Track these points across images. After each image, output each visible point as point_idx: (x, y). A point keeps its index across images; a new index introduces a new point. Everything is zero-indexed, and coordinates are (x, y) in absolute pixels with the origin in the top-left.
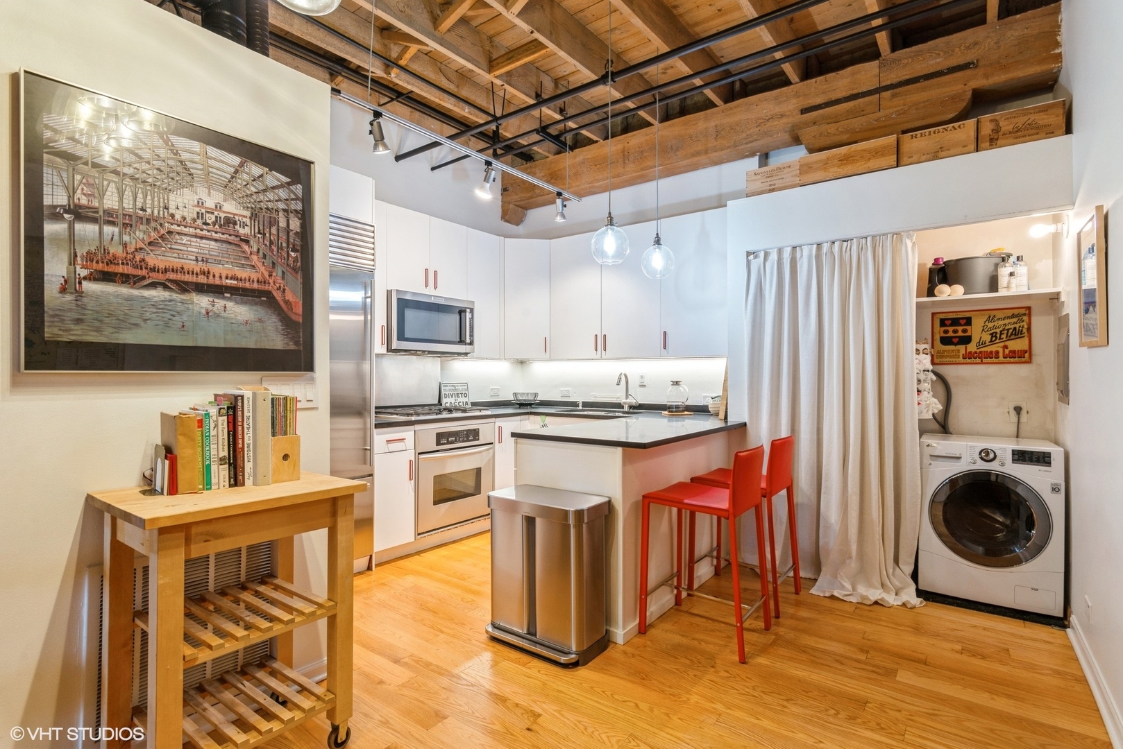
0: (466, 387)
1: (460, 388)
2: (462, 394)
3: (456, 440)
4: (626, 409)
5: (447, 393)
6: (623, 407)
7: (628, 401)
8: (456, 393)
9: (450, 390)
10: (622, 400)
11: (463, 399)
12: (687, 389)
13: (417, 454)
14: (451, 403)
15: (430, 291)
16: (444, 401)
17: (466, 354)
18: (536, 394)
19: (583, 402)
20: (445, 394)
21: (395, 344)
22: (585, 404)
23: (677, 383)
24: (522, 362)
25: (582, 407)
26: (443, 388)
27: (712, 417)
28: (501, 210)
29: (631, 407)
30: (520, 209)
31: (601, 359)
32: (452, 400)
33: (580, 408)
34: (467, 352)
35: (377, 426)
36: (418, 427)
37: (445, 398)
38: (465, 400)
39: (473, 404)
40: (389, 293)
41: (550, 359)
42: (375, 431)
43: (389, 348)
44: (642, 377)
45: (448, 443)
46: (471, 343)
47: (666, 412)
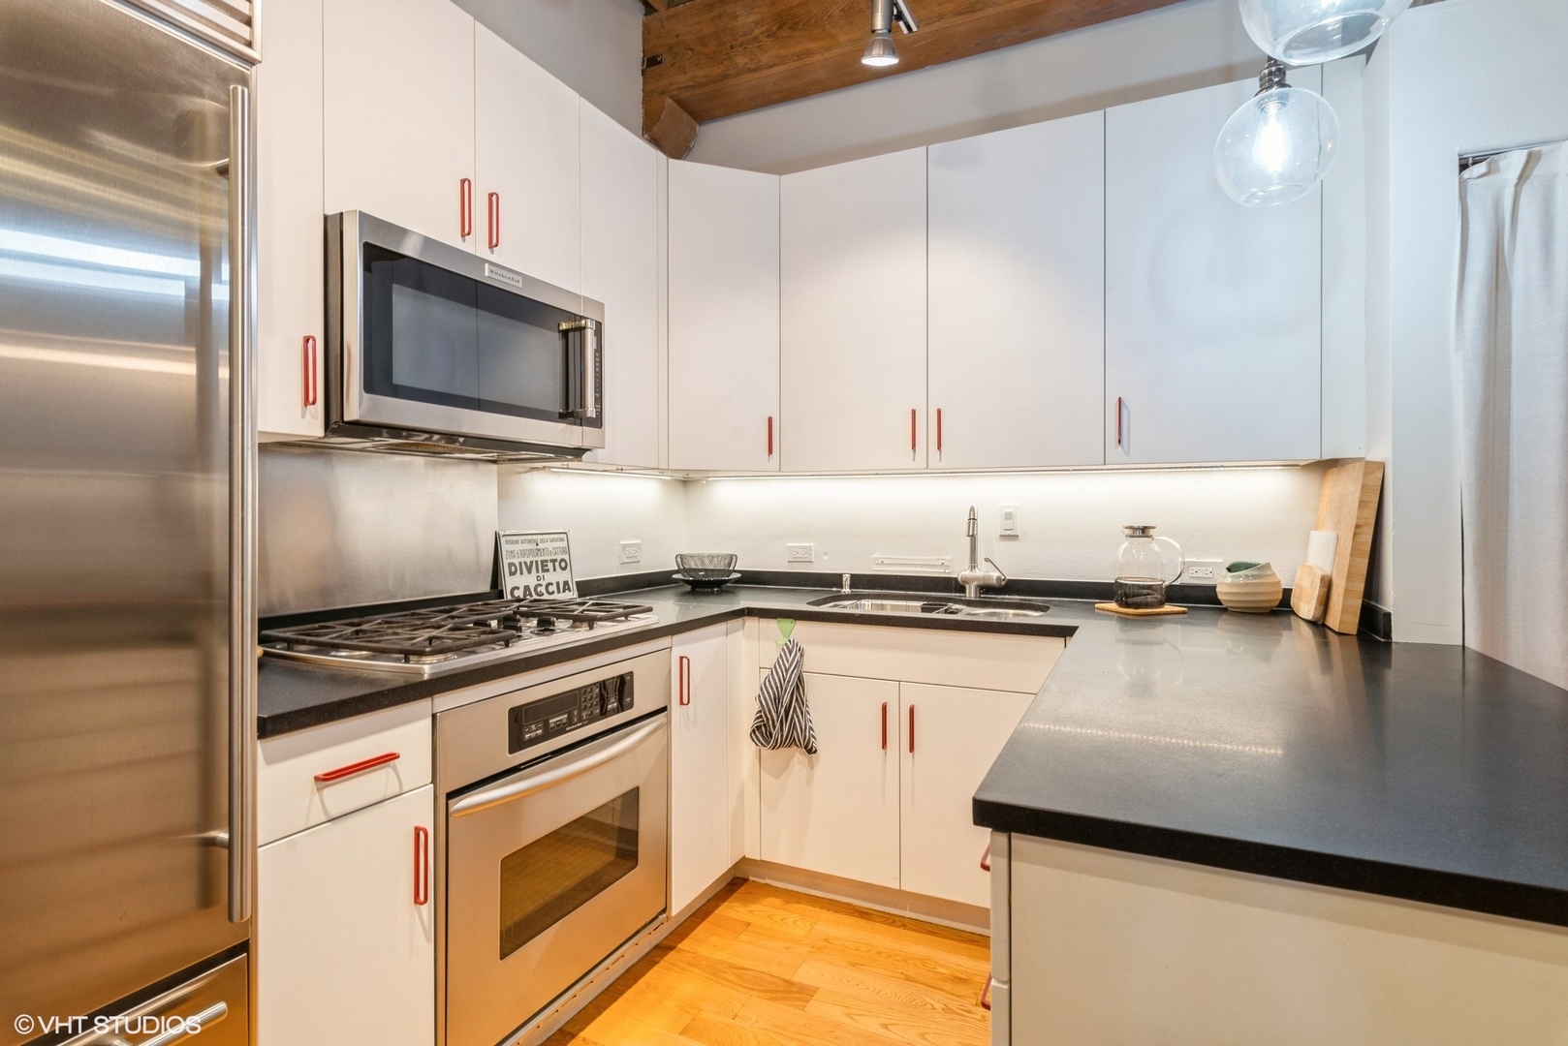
0: (564, 544)
1: (550, 546)
2: (554, 561)
3: (570, 722)
4: (971, 593)
5: (516, 561)
6: (962, 589)
7: (978, 573)
8: (539, 559)
9: (523, 553)
10: (960, 571)
11: (556, 576)
12: (1178, 546)
13: (442, 800)
14: (527, 588)
15: (476, 245)
16: (509, 582)
17: (578, 453)
18: (732, 558)
19: (853, 577)
20: (510, 565)
21: (357, 405)
22: (858, 581)
23: (1144, 531)
24: (685, 482)
25: (851, 587)
26: (505, 548)
27: (1224, 617)
28: (641, 111)
29: (986, 589)
30: (686, 116)
31: (927, 472)
32: (529, 580)
33: (846, 590)
34: (586, 445)
35: (268, 727)
36: (445, 701)
37: (512, 574)
38: (560, 576)
39: (585, 588)
40: (332, 228)
41: (781, 473)
42: (261, 749)
43: (334, 417)
44: (1009, 516)
45: (549, 734)
46: (597, 422)
47: (1113, 606)
